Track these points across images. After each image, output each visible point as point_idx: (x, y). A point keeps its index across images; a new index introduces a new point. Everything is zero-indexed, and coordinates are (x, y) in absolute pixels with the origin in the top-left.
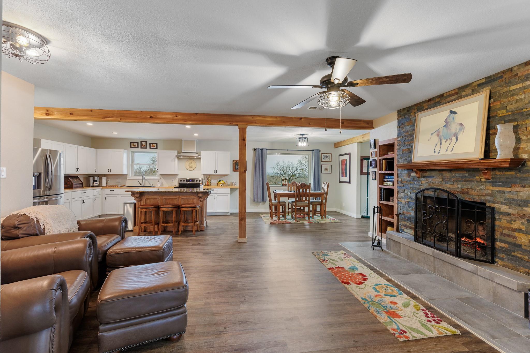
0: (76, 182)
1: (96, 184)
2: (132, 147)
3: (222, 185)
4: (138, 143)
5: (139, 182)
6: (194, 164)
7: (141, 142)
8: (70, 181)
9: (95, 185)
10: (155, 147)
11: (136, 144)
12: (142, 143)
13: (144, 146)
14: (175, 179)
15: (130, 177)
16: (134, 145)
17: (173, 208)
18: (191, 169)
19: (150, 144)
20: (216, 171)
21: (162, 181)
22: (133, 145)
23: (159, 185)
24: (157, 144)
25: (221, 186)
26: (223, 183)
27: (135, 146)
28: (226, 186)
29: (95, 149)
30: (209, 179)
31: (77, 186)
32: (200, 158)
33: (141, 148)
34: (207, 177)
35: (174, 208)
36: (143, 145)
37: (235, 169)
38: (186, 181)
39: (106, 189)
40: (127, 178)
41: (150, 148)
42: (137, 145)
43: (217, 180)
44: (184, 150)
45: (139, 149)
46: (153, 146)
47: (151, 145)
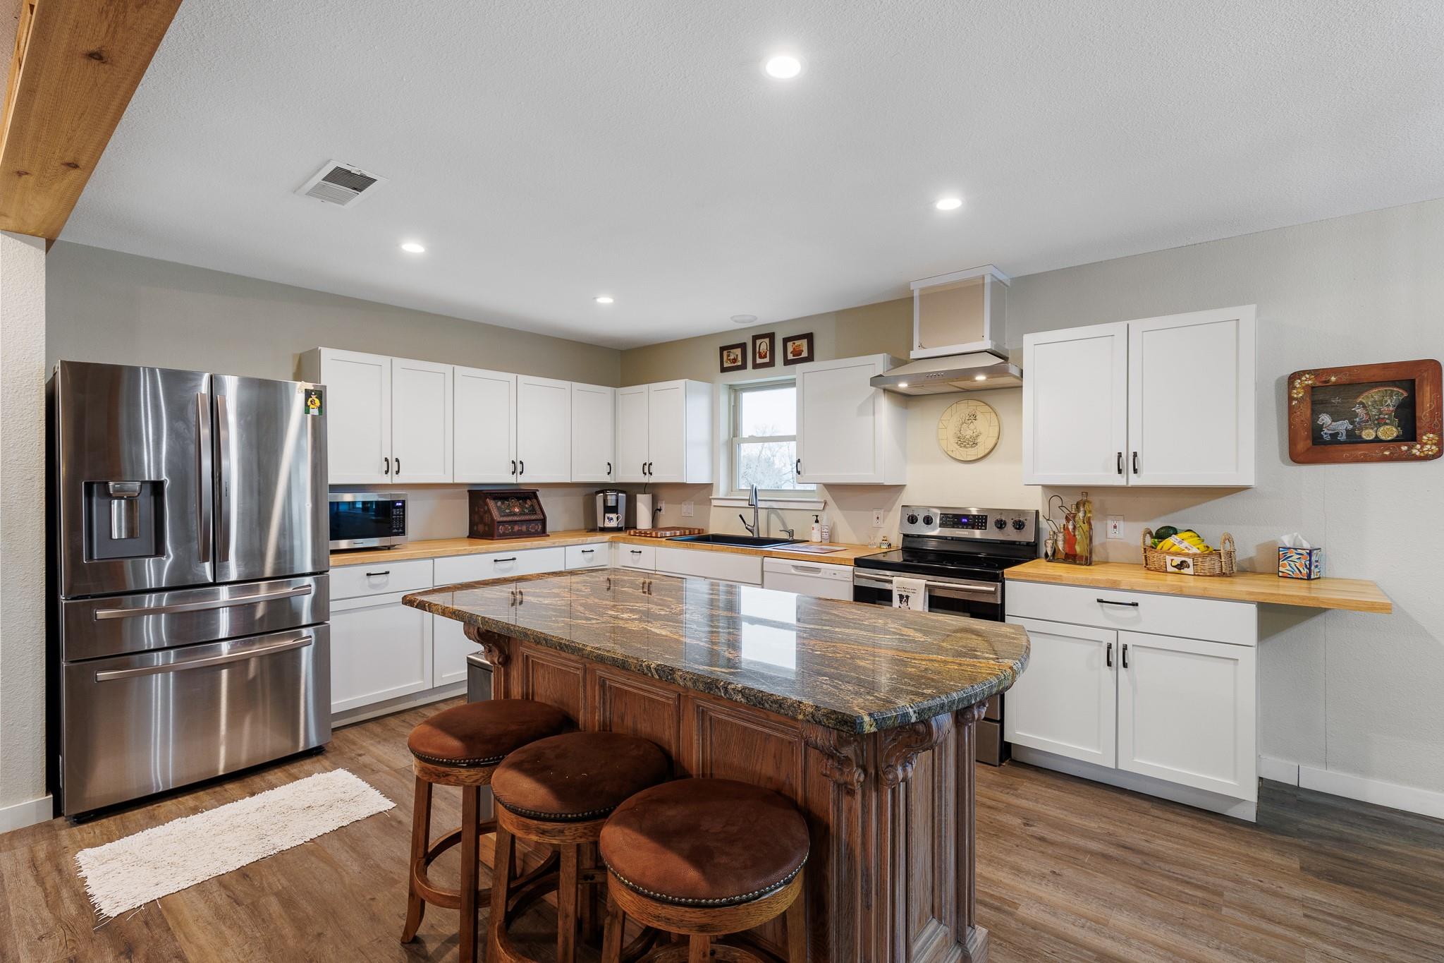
0: (515, 514)
1: (611, 519)
2: (726, 365)
3: (1182, 565)
4: (743, 346)
5: (741, 516)
6: (984, 427)
7: (755, 338)
8: (489, 511)
9: (608, 524)
10: (805, 354)
11: (738, 351)
12: (758, 342)
13: (765, 357)
14: (890, 510)
15: (721, 497)
16: (732, 357)
17: (548, 826)
18: (972, 453)
19: (786, 341)
20: (1127, 462)
21: (834, 515)
22: (728, 356)
23: (815, 536)
24: (809, 337)
25: (1170, 569)
26: (1194, 550)
27: (735, 360)
28: (1222, 575)
29: (608, 390)
30: (1081, 515)
31: (516, 528)
32: (1016, 388)
33: (756, 366)
34: (1070, 502)
35: (559, 826)
36: (759, 352)
37: (1302, 446)
38: (937, 521)
39: (621, 544)
40: (710, 499)
41: (787, 362)
42: (740, 358)
43: (1142, 526)
44: (921, 346)
45: (748, 376)
46: (797, 352)
47: (790, 346)
